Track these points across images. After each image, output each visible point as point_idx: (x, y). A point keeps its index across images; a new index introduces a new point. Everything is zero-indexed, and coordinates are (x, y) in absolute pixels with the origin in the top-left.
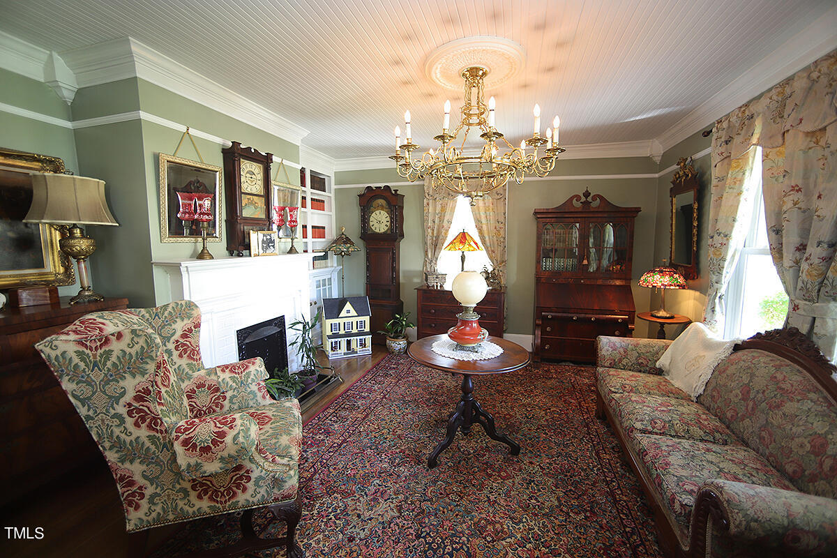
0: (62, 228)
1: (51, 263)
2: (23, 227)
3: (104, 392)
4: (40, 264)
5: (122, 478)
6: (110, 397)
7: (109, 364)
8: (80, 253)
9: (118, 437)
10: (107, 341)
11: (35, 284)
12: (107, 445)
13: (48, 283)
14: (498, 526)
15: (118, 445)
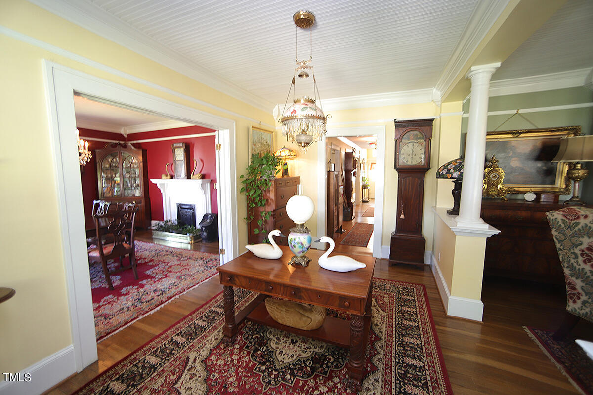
0: (570, 164)
1: (559, 182)
2: (550, 164)
3: (571, 240)
4: (553, 182)
5: (570, 284)
6: (573, 244)
7: (576, 228)
8: (577, 177)
9: (572, 263)
10: (578, 218)
11: (549, 192)
12: (566, 265)
13: (555, 192)
15: (571, 267)
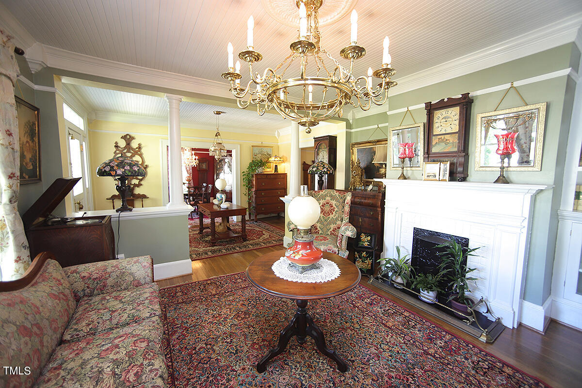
14: (240, 319)
